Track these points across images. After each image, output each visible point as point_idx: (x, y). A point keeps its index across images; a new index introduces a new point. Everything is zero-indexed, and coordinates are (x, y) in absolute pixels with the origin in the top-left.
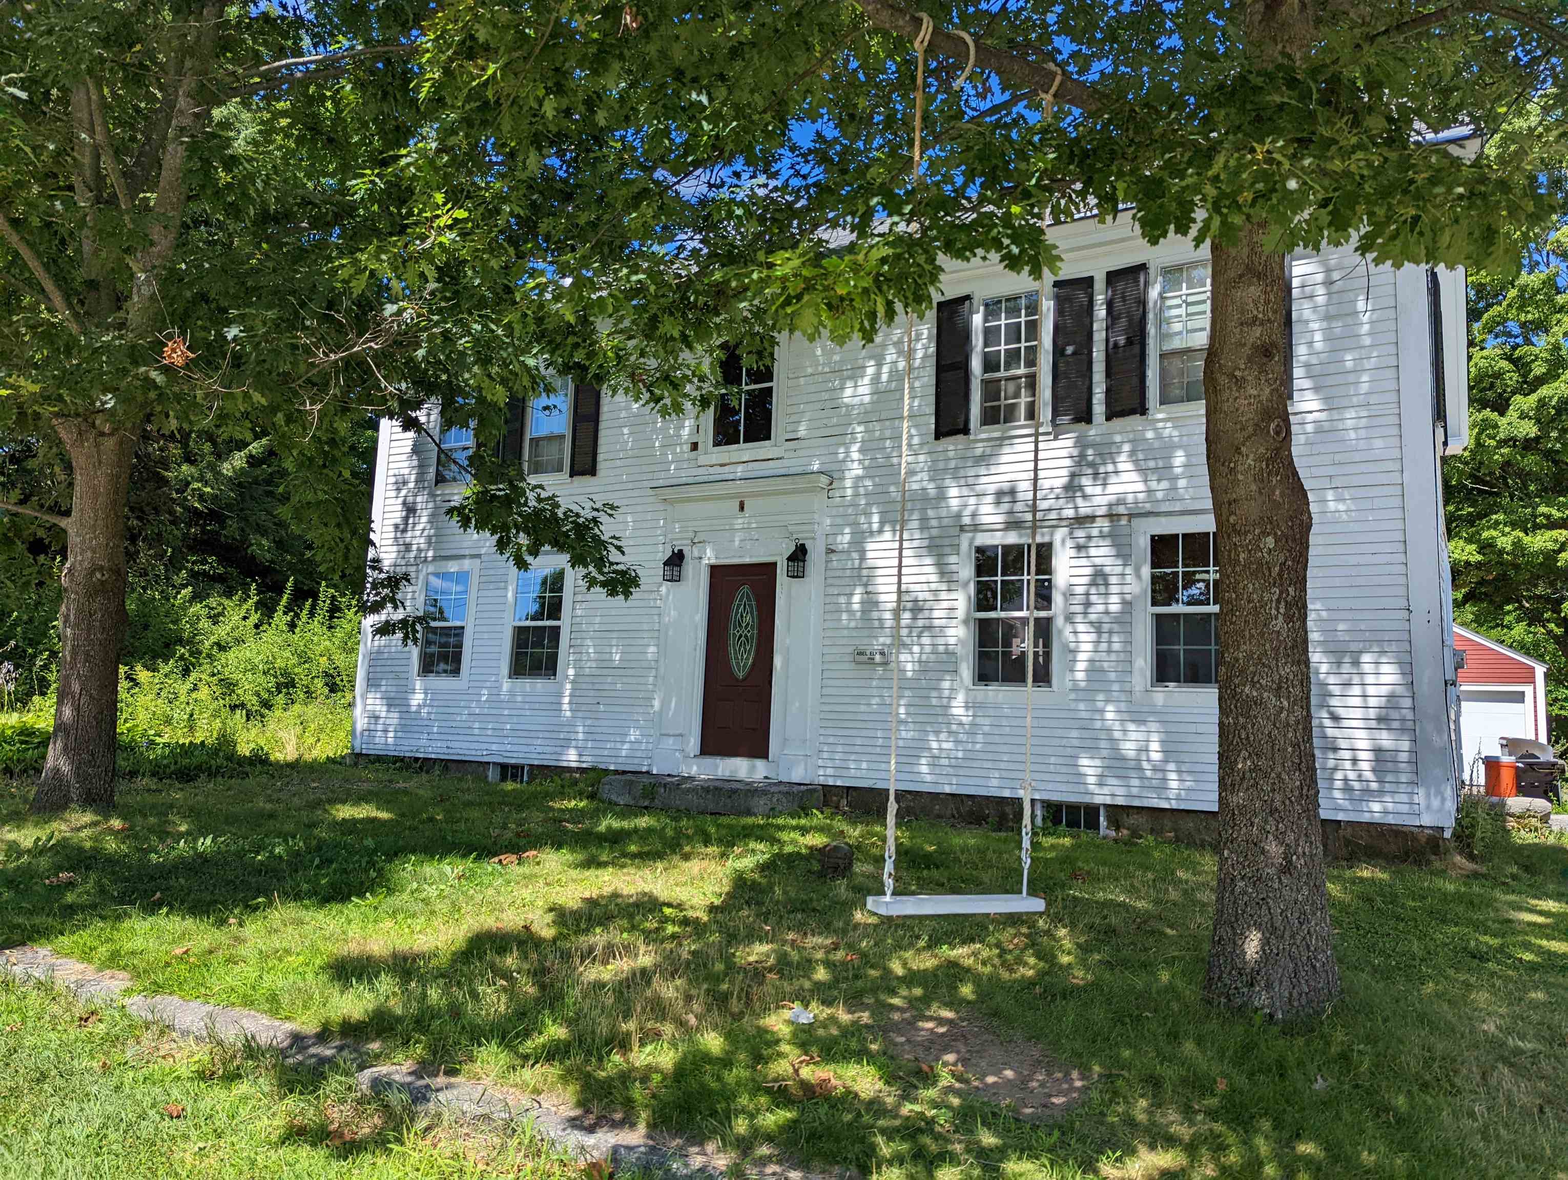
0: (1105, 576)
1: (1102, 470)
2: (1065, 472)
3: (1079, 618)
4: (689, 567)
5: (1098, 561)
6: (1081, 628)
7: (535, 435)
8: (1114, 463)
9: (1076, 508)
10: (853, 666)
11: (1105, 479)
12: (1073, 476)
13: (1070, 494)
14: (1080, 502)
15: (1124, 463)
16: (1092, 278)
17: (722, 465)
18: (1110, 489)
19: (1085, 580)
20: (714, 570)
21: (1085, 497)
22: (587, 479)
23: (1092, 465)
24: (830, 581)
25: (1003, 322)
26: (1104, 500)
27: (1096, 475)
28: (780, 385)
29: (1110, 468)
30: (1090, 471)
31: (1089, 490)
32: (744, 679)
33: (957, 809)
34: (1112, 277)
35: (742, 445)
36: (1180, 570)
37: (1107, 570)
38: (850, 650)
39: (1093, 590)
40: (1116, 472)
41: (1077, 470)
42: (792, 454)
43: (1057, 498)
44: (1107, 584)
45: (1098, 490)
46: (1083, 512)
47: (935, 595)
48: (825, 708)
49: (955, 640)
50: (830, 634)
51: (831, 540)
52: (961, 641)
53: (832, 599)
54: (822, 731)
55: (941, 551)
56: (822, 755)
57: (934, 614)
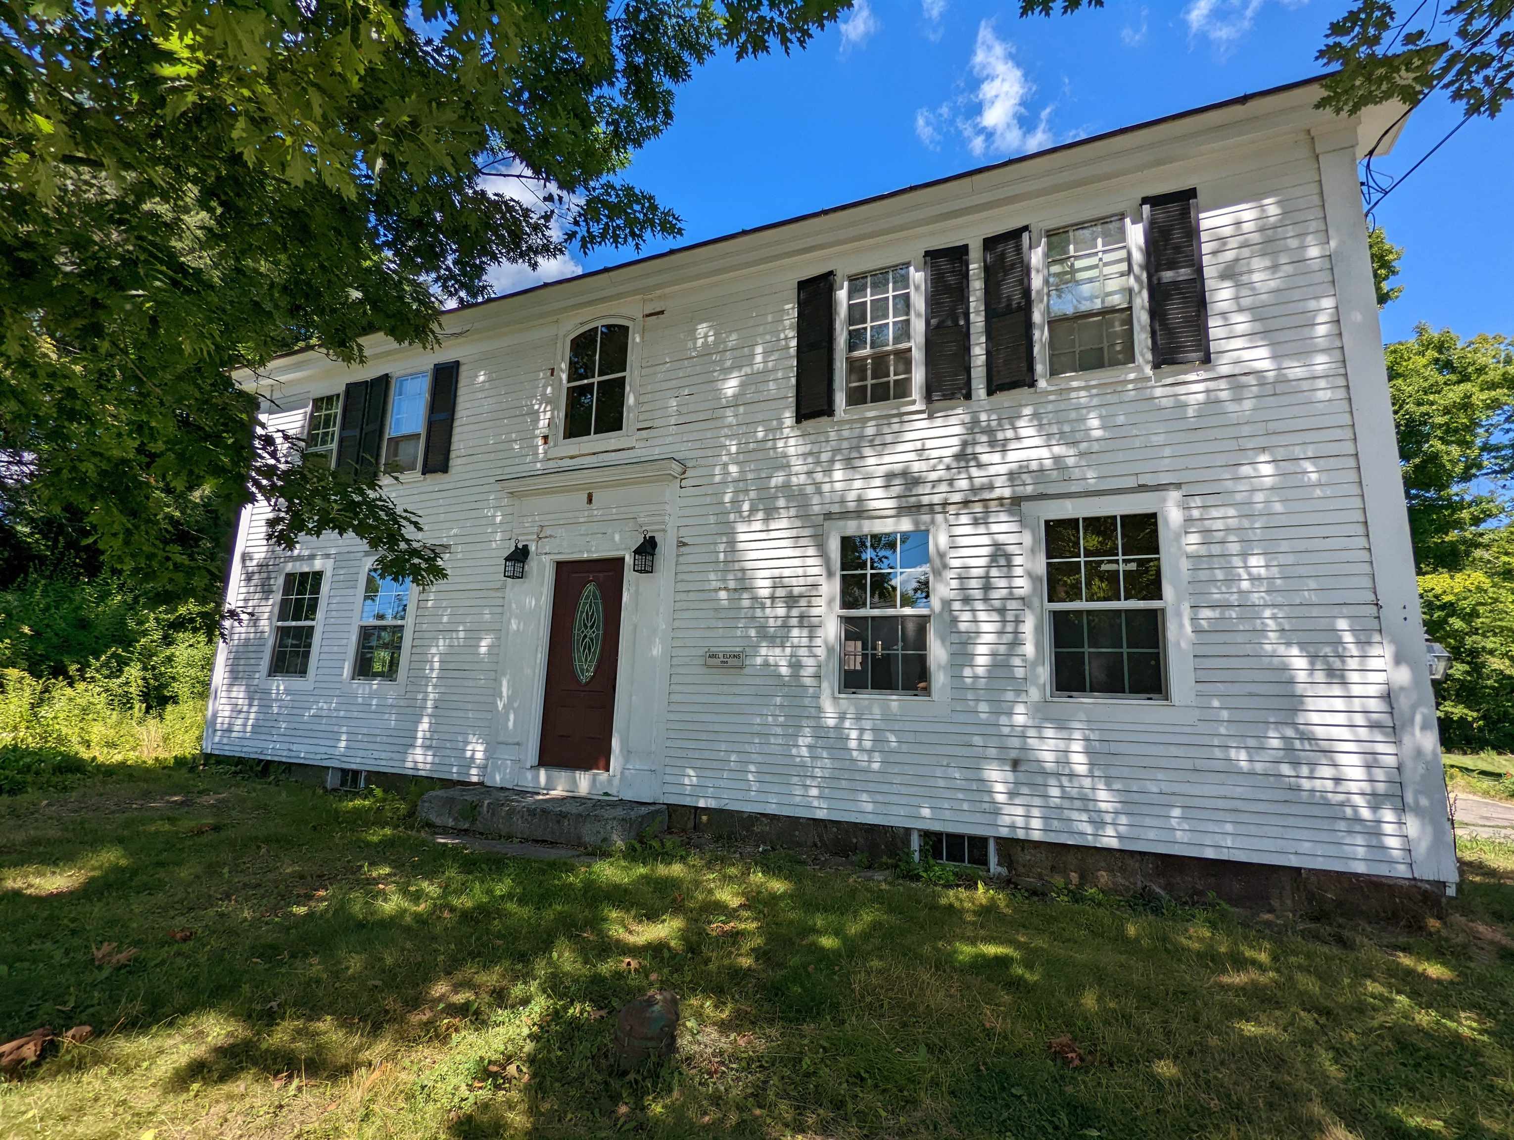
0: (1008, 557)
1: (1000, 436)
2: (955, 441)
3: (979, 605)
4: (532, 565)
5: (1001, 538)
6: (982, 616)
7: (393, 435)
8: (1015, 428)
9: (970, 478)
10: (705, 670)
11: (1004, 445)
12: (964, 444)
13: (963, 464)
14: (974, 472)
15: (1027, 429)
16: (966, 247)
17: (572, 457)
18: (1012, 456)
19: (983, 562)
20: (561, 566)
21: (980, 466)
22: (439, 476)
23: (990, 431)
24: (680, 577)
25: (868, 299)
26: (1003, 469)
27: (992, 443)
28: (633, 375)
29: (1010, 434)
30: (984, 438)
31: (985, 458)
32: (587, 683)
33: (820, 837)
34: (989, 243)
35: (593, 436)
36: (1082, 559)
37: (1011, 549)
38: (701, 652)
39: (994, 572)
40: (1018, 439)
41: (969, 438)
42: (642, 444)
43: (948, 468)
44: (1009, 566)
45: (996, 457)
46: (978, 482)
47: (796, 591)
48: (672, 717)
49: (818, 642)
50: (680, 634)
51: (683, 532)
52: (826, 642)
53: (683, 596)
54: (669, 743)
55: (803, 542)
56: (668, 770)
57: (795, 612)
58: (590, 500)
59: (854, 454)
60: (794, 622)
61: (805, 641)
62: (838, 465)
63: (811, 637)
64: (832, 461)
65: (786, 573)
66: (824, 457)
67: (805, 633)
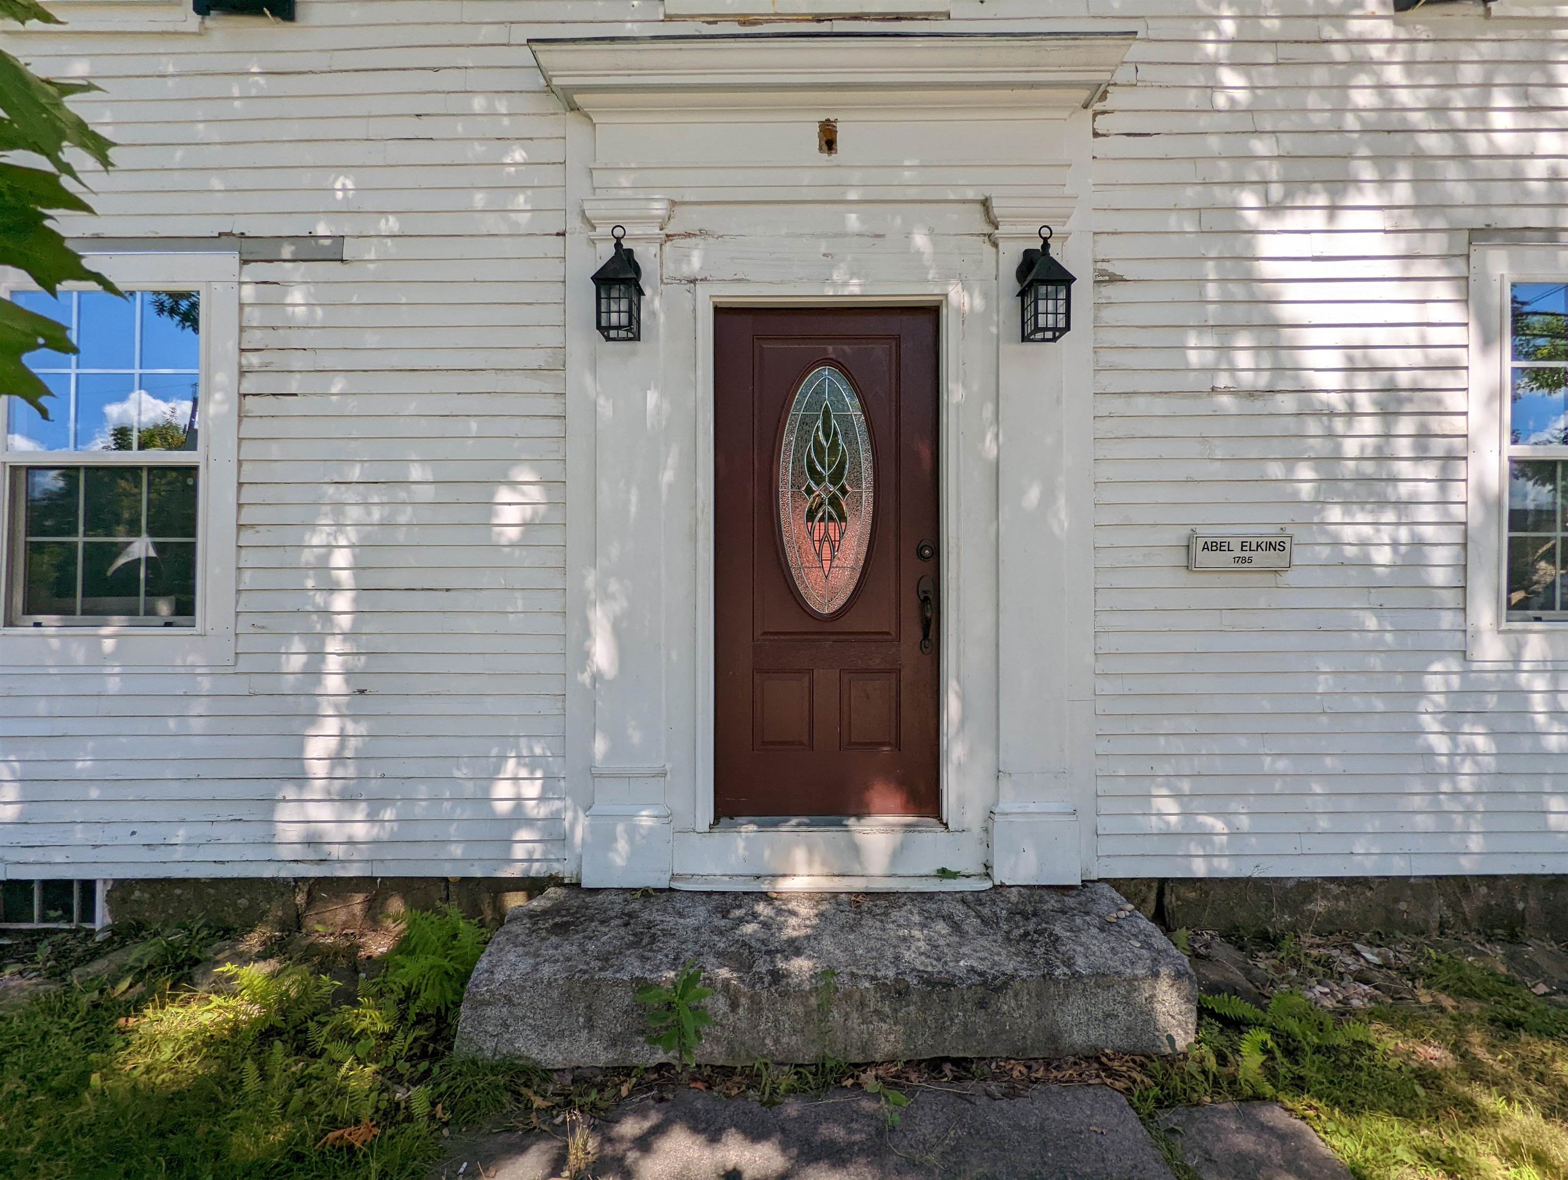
32: (836, 615)
38: (1176, 537)
47: (1404, 379)
48: (1107, 687)
49: (1458, 491)
50: (1108, 495)
51: (1108, 247)
52: (1481, 491)
53: (1118, 405)
54: (1102, 746)
55: (1420, 269)
56: (1106, 806)
57: (1406, 426)
58: (829, 143)
59: (1536, 77)
60: (1404, 447)
61: (1428, 491)
62: (1500, 99)
63: (1444, 481)
64: (1487, 86)
65: (1378, 336)
66: (1470, 74)
67: (1429, 471)
